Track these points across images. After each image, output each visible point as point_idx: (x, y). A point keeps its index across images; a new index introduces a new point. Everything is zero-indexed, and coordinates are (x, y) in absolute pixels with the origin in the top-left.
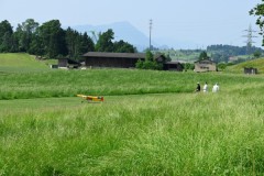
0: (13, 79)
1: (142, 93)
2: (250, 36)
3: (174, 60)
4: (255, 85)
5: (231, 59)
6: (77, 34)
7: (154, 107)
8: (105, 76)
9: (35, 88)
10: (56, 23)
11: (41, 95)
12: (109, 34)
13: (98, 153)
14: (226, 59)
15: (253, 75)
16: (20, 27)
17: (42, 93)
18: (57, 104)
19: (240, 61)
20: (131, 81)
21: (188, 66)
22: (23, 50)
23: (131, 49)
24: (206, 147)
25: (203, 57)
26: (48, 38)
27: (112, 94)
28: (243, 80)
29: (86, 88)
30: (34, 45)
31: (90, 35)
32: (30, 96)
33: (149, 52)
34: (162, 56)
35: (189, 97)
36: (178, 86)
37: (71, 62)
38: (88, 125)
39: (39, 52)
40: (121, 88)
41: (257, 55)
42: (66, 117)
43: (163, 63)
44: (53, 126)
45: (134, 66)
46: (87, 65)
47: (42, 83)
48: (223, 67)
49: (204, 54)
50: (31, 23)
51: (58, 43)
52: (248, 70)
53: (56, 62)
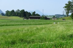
0: (15, 22)
1: (41, 24)
2: (64, 12)
3: (48, 18)
4: (64, 22)
5: (60, 17)
6: (28, 12)
7: (43, 27)
8: (34, 21)
9: (19, 23)
10: (24, 10)
11: (20, 25)
12: (35, 12)
13: (31, 36)
14: (59, 17)
15: (64, 20)
16: (16, 11)
17: (21, 24)
18: (24, 26)
19: (62, 18)
20: (39, 22)
21: (51, 19)
22: (17, 16)
23: (39, 15)
24: (53, 35)
25: (54, 17)
26: (22, 13)
27: (35, 24)
28: (62, 22)
29: (30, 23)
30: (19, 15)
31: (31, 12)
32: (18, 25)
33: (43, 16)
34: (46, 17)
35: (51, 25)
36: (49, 23)
37: (27, 18)
38: (30, 30)
39: (20, 16)
40: (37, 23)
41: (65, 16)
42: (25, 29)
43: (46, 18)
44: (22, 31)
45: (40, 19)
46: (30, 19)
47: (21, 22)
48: (58, 19)
49: (54, 16)
50: (18, 10)
51: (24, 14)
52: (63, 19)
53: (24, 18)
